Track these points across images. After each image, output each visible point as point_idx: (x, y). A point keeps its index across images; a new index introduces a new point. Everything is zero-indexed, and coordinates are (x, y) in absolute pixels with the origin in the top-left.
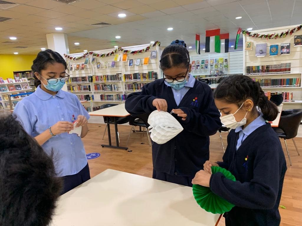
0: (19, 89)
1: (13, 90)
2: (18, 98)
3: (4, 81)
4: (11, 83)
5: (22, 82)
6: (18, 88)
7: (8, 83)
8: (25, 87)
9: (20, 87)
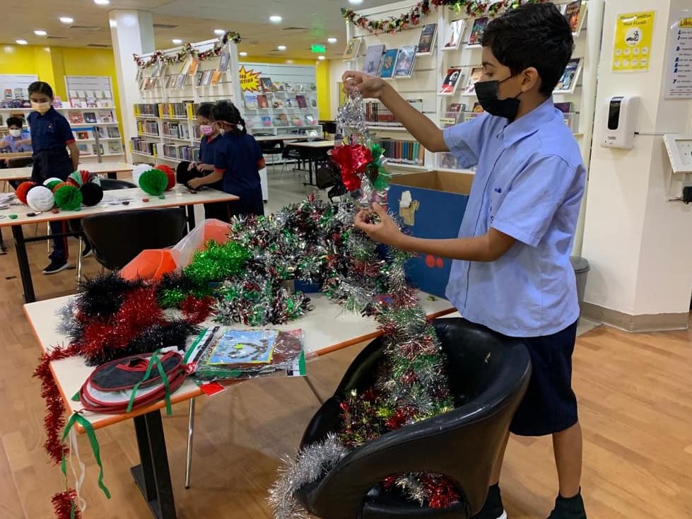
0: (92, 120)
1: (79, 122)
2: (88, 138)
3: (62, 103)
4: (77, 108)
5: (100, 106)
6: (90, 118)
7: (70, 108)
8: (104, 119)
9: (94, 118)
